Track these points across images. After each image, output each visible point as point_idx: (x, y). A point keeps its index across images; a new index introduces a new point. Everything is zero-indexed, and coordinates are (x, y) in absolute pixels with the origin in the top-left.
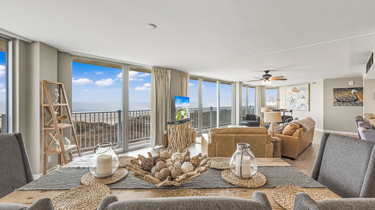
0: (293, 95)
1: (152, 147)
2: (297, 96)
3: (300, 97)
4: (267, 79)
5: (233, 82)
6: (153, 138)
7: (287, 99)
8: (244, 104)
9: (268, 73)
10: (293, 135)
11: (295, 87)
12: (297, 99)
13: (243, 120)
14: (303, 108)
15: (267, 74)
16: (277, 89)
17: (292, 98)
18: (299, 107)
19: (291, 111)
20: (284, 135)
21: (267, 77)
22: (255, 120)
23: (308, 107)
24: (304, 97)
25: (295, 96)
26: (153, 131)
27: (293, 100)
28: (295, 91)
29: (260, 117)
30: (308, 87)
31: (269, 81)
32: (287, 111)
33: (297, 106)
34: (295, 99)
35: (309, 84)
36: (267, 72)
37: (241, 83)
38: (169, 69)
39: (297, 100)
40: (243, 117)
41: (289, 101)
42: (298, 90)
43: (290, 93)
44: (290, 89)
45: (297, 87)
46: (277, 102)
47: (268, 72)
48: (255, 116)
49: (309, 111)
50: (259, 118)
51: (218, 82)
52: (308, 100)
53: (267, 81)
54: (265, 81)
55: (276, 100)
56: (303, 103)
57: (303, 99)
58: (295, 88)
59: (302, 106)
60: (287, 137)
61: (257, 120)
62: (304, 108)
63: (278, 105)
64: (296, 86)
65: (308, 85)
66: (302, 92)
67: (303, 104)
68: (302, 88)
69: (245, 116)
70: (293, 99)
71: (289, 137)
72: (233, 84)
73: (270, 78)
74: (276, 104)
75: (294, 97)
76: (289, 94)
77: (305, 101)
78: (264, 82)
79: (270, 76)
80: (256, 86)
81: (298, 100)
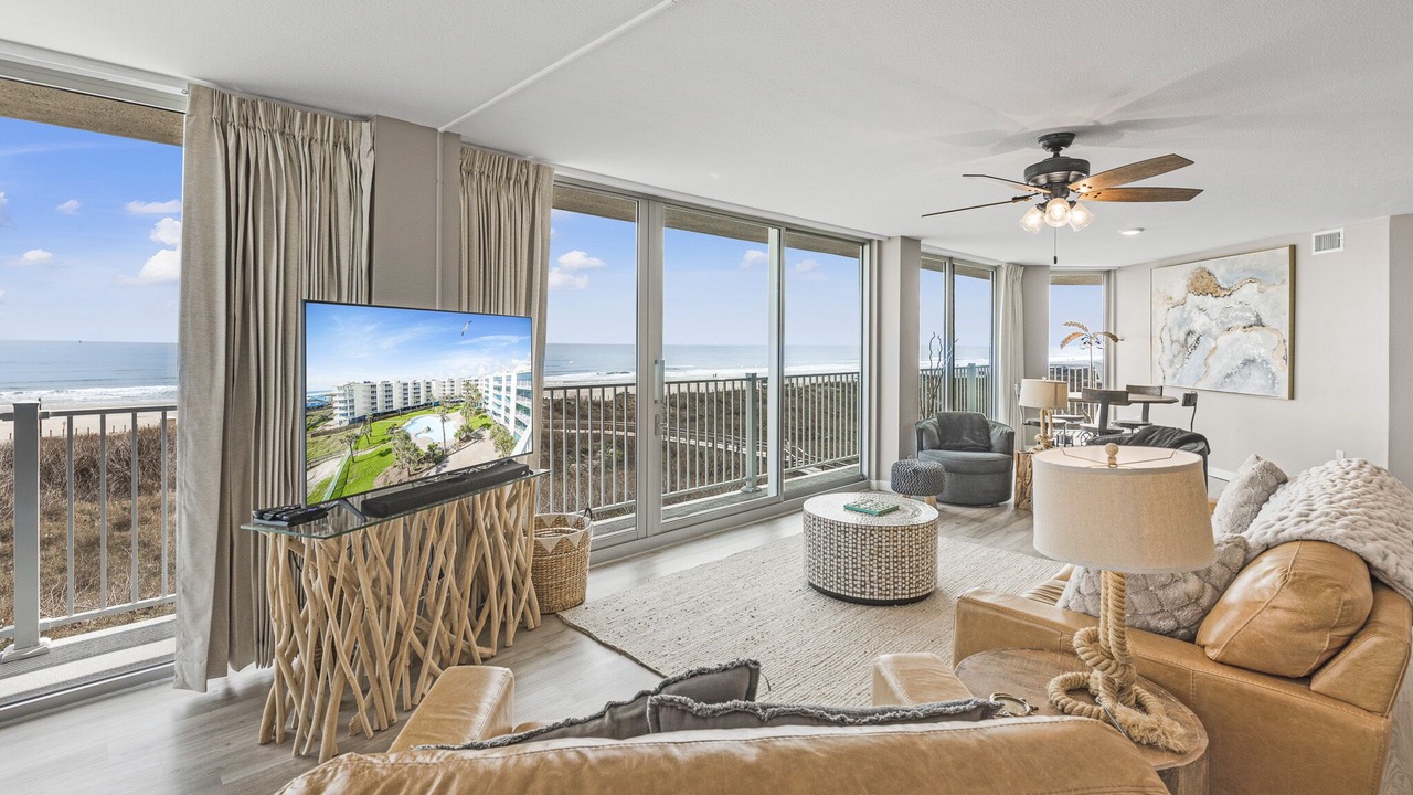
0: (1195, 314)
1: (184, 686)
2: (1215, 313)
3: (1237, 318)
4: (1059, 190)
5: (870, 241)
6: (195, 618)
7: (1157, 333)
8: (931, 359)
9: (1064, 152)
10: (1319, 683)
11: (1203, 270)
12: (1215, 331)
13: (921, 448)
14: (1255, 382)
15: (1057, 155)
16: (1103, 288)
17: (1185, 329)
18: (1228, 376)
19: (1190, 400)
20: (1220, 662)
21: (1057, 176)
22: (989, 449)
23: (1284, 376)
24: (1259, 323)
25: (1205, 314)
26: (197, 565)
27: (1191, 340)
28: (1205, 285)
29: (1013, 433)
30: (1287, 267)
31: (1072, 204)
32: (1167, 394)
33: (1218, 368)
34: (1207, 333)
35: (1293, 249)
36: (1057, 141)
37: (910, 243)
38: (365, 118)
39: (1215, 339)
40: (920, 432)
41: (1173, 342)
42: (1224, 286)
43: (1178, 297)
44: (1176, 283)
45: (1220, 270)
46: (1103, 345)
47: (1067, 144)
48: (985, 427)
49: (1292, 396)
50: (1010, 436)
51: (773, 233)
52: (1287, 337)
53: (1057, 207)
54: (1042, 206)
55: (1101, 337)
56: (1253, 353)
57: (1255, 334)
58: (1206, 275)
59: (1246, 370)
60: (1260, 698)
61: (995, 447)
62: (1263, 382)
63: (1110, 363)
64: (1210, 265)
65: (1286, 252)
66: (1249, 291)
67: (1253, 361)
68: (1249, 275)
69: (931, 423)
70: (1190, 333)
71: (1284, 706)
72: (867, 248)
73: (1083, 186)
74: (1098, 355)
75: (1199, 323)
76: (1166, 307)
77: (1267, 346)
78: (1039, 213)
79: (1082, 167)
80: (996, 268)
81: (1224, 339)
